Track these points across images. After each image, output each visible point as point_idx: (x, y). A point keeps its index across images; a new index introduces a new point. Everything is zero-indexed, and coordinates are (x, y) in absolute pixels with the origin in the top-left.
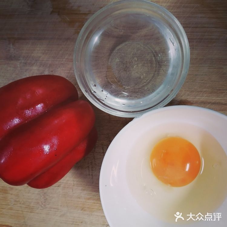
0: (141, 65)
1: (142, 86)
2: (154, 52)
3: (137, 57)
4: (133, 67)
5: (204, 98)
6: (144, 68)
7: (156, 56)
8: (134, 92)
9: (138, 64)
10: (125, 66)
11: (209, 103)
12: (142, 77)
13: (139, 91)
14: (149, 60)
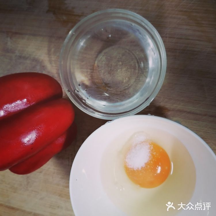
0: (124, 69)
1: (124, 90)
2: (137, 58)
3: (121, 62)
4: (117, 70)
5: (180, 107)
6: (127, 73)
7: (139, 62)
8: (116, 94)
9: (122, 68)
10: (109, 69)
11: (185, 112)
12: (124, 81)
13: (120, 94)
14: (132, 65)
